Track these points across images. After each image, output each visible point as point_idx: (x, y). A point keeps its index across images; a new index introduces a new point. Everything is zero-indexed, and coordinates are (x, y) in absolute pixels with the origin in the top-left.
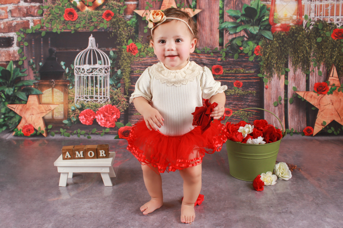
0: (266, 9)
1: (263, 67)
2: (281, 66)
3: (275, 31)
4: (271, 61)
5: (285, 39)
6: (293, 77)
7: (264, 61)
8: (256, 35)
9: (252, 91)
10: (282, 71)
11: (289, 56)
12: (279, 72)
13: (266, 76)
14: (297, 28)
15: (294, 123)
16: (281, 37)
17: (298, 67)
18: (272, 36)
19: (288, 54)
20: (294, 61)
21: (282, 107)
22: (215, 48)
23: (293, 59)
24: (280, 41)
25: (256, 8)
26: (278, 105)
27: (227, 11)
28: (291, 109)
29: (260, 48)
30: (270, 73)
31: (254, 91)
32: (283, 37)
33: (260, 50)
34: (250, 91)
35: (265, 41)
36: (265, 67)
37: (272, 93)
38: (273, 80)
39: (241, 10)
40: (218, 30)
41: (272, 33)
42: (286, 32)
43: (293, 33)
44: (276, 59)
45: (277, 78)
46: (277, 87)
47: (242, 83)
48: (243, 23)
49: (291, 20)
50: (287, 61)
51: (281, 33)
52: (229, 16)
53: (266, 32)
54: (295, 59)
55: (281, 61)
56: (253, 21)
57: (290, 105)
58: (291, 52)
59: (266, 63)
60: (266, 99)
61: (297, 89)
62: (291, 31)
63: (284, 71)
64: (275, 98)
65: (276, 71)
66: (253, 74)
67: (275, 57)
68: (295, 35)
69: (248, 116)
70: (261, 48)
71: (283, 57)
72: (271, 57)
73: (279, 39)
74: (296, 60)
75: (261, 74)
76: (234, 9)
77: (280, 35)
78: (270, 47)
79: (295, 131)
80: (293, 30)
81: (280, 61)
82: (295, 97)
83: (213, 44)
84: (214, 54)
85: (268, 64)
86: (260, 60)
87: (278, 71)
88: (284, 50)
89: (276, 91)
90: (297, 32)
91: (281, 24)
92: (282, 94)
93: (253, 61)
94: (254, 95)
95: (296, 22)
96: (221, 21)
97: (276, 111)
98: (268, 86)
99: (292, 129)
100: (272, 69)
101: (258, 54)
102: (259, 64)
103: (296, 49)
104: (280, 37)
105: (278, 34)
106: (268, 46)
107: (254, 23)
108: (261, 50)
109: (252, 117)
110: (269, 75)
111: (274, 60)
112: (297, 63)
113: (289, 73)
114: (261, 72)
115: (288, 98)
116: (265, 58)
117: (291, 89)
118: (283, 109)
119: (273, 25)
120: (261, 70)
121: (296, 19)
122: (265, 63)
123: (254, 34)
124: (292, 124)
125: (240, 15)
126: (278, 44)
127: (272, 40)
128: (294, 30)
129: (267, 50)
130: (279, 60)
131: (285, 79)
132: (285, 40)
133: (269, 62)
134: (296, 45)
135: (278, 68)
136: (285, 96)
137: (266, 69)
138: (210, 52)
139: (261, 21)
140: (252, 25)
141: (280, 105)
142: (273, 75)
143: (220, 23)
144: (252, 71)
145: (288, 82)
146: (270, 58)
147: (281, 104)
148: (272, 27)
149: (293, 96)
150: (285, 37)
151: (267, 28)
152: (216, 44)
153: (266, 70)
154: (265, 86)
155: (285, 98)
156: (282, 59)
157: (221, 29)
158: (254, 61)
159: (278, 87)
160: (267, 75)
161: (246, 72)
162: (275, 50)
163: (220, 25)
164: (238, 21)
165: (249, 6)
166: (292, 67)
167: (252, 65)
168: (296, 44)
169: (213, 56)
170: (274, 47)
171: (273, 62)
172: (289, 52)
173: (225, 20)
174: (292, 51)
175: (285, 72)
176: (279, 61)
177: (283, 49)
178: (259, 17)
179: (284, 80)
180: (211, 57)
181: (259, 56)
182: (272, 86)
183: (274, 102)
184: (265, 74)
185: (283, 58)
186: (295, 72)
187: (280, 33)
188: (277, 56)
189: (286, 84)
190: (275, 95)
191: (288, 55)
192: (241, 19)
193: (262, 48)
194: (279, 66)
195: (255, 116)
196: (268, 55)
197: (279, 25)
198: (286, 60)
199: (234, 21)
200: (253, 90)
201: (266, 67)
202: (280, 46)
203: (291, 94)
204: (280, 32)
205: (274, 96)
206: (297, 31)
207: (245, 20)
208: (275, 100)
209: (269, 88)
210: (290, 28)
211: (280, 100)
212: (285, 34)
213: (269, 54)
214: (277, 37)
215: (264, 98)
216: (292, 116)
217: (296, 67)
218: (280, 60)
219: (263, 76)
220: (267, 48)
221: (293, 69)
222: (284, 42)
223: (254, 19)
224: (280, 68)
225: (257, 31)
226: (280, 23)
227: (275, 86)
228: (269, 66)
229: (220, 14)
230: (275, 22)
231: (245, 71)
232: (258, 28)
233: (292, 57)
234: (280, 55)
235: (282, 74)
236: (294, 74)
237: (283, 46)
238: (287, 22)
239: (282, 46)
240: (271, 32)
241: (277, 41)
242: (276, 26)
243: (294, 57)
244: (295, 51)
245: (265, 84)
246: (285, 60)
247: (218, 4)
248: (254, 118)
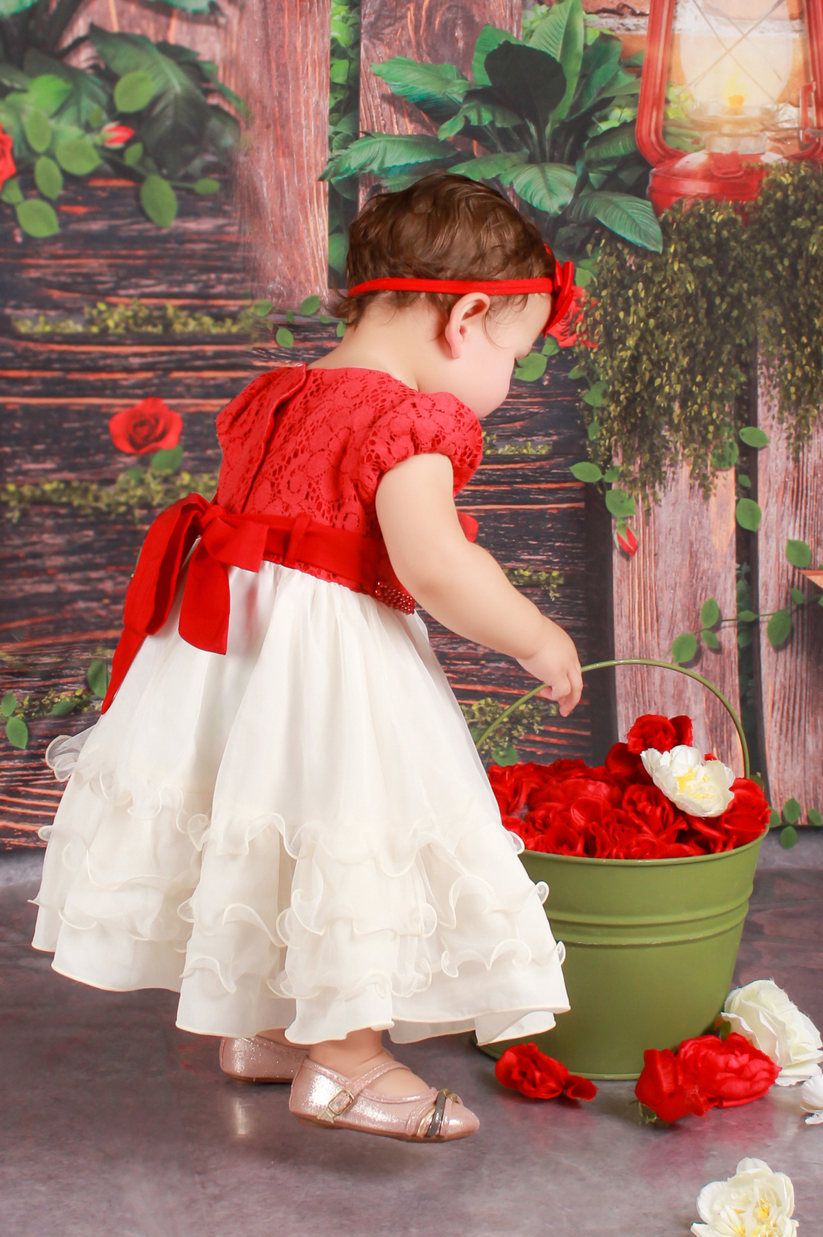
0: (620, 62)
1: (601, 422)
2: (710, 413)
3: (675, 199)
4: (652, 380)
5: (736, 250)
6: (785, 483)
7: (610, 382)
8: (561, 220)
9: (536, 572)
10: (722, 446)
11: (761, 350)
12: (702, 451)
13: (623, 475)
14: (803, 179)
15: (799, 769)
16: (712, 236)
17: (814, 417)
18: (656, 230)
19: (756, 339)
20: (790, 383)
21: (723, 668)
22: (304, 297)
23: (786, 371)
24: (704, 261)
25: (556, 53)
26: (698, 656)
27: (376, 68)
28: (780, 678)
29: (583, 300)
30: (647, 456)
31: (549, 572)
32: (725, 233)
33: (582, 316)
34: (527, 573)
35: (613, 260)
36: (615, 417)
37: (659, 583)
38: (663, 502)
39: (463, 63)
40: (324, 187)
41: (657, 211)
42: (743, 207)
43: (785, 211)
44: (683, 371)
45: (692, 487)
46: (691, 544)
47: (478, 519)
48: (475, 143)
49: (768, 134)
50: (752, 384)
51: (707, 210)
52: (392, 100)
53: (617, 206)
54: (799, 373)
55: (716, 386)
56: (540, 131)
57: (773, 655)
58: (773, 325)
59: (622, 397)
60: (624, 620)
61: (813, 556)
62: (766, 202)
63: (731, 445)
64: (679, 615)
65: (684, 448)
66: (543, 463)
67: (677, 358)
68: (793, 223)
69: (520, 732)
70: (589, 302)
71: (724, 358)
72: (650, 359)
73: (698, 245)
74: (806, 379)
75: (591, 461)
76: (420, 57)
77: (703, 223)
78: (642, 295)
79: (808, 819)
80: (779, 195)
81: (705, 381)
82: (801, 607)
83: (289, 277)
84: (295, 339)
85: (632, 400)
86: (584, 374)
87: (695, 446)
88: (727, 315)
89: (685, 571)
90: (806, 207)
91: (711, 155)
92: (725, 590)
93: (540, 381)
94: (551, 594)
95: (796, 142)
96: (344, 128)
97: (689, 693)
98: (638, 537)
99: (792, 805)
100: (659, 435)
101: (569, 341)
102: (580, 400)
103: (802, 307)
104: (704, 234)
105: (691, 214)
106: (630, 292)
107: (547, 147)
108: (587, 315)
109: (542, 733)
110: (644, 468)
111: (669, 378)
112: (811, 392)
113: (761, 456)
114: (595, 451)
115: (762, 612)
116: (616, 363)
117: (778, 555)
118: (734, 680)
119: (659, 162)
120: (593, 437)
121: (797, 130)
122: (614, 397)
123: (547, 213)
124: (787, 776)
125: (456, 92)
126: (690, 277)
127: (656, 253)
128: (786, 196)
129: (627, 313)
130: (699, 378)
131: (737, 494)
132: (734, 254)
133: (638, 389)
134: (799, 283)
135: (695, 427)
136: (740, 598)
137: (620, 432)
138: (270, 328)
139: (591, 135)
140: (531, 160)
141: (712, 656)
142: (664, 469)
143: (334, 144)
144: (539, 447)
145: (755, 515)
146: (645, 365)
147: (718, 650)
148: (655, 176)
149: (789, 599)
150: (736, 237)
151: (627, 176)
152: (307, 273)
153: (624, 439)
154: (618, 535)
155: (740, 609)
156: (721, 370)
157: (340, 178)
158: (545, 383)
159: (695, 547)
160: (631, 468)
161: (500, 451)
162: (674, 316)
163: (336, 153)
164: (449, 130)
165: (517, 38)
166: (781, 421)
167: (534, 409)
168: (802, 275)
169: (293, 349)
170: (669, 299)
171: (661, 386)
172: (763, 330)
173: (364, 126)
174: (780, 319)
175: (736, 451)
176: (698, 385)
177: (724, 306)
178: (575, 107)
179: (734, 498)
180: (278, 358)
181: (577, 350)
182: (662, 540)
183: (676, 636)
184: (617, 462)
185: (727, 366)
186: (797, 450)
187: (702, 211)
188: (684, 356)
189: (746, 525)
190: (679, 593)
191: (753, 345)
192: (467, 120)
193: (593, 299)
194: (698, 413)
195: (562, 731)
196: (637, 347)
197: (695, 160)
198: (743, 379)
199: (424, 132)
200: (544, 562)
201: (622, 418)
202: (704, 291)
203: (779, 586)
204: (701, 201)
205: (673, 600)
206: (805, 200)
207: (492, 123)
208: (682, 628)
209: (641, 547)
210: (765, 180)
211: (712, 623)
212: (733, 216)
213: (642, 338)
214: (685, 236)
215: (616, 612)
216: (789, 724)
217: (804, 417)
218: (703, 375)
219: (607, 479)
220: (627, 300)
221: (785, 435)
222: (730, 269)
223: (546, 124)
224: (706, 428)
225: (567, 198)
226: (704, 148)
227: (677, 539)
228: (643, 412)
229: (334, 87)
230: (671, 143)
231: (492, 446)
232: (572, 179)
233: (782, 362)
234: (707, 344)
235: (722, 461)
236: (791, 464)
237: (722, 292)
238: (747, 146)
239: (715, 289)
240: (649, 203)
241: (690, 262)
242: (680, 165)
243: (792, 357)
244: (795, 323)
245: (616, 523)
246: (735, 376)
247: (322, 25)
248: (553, 740)
